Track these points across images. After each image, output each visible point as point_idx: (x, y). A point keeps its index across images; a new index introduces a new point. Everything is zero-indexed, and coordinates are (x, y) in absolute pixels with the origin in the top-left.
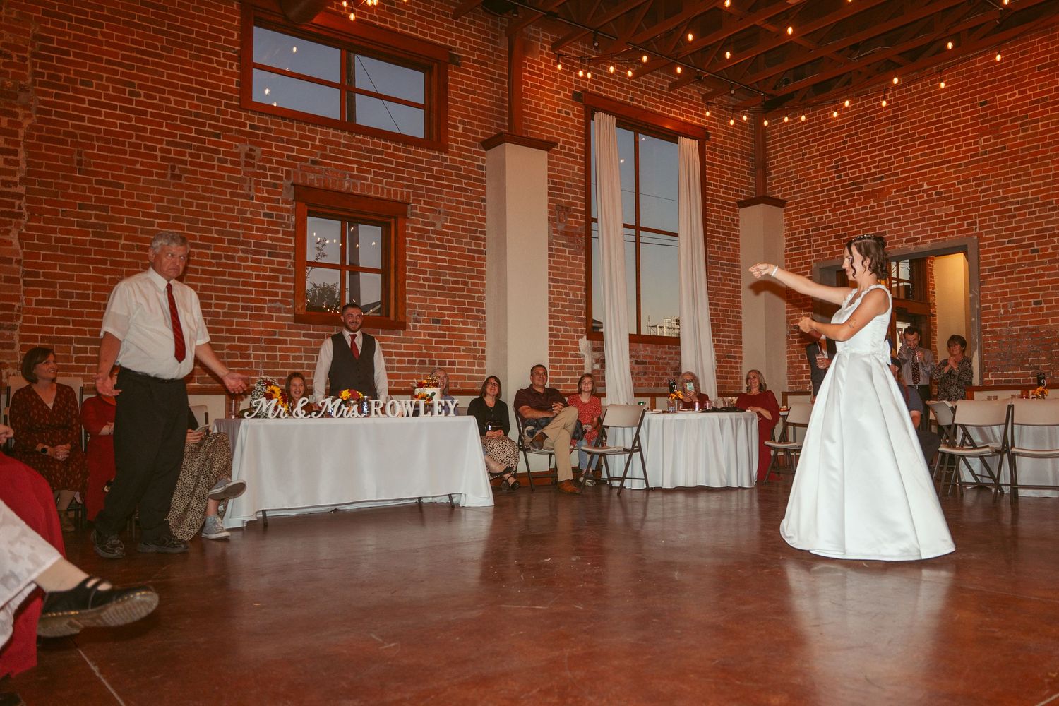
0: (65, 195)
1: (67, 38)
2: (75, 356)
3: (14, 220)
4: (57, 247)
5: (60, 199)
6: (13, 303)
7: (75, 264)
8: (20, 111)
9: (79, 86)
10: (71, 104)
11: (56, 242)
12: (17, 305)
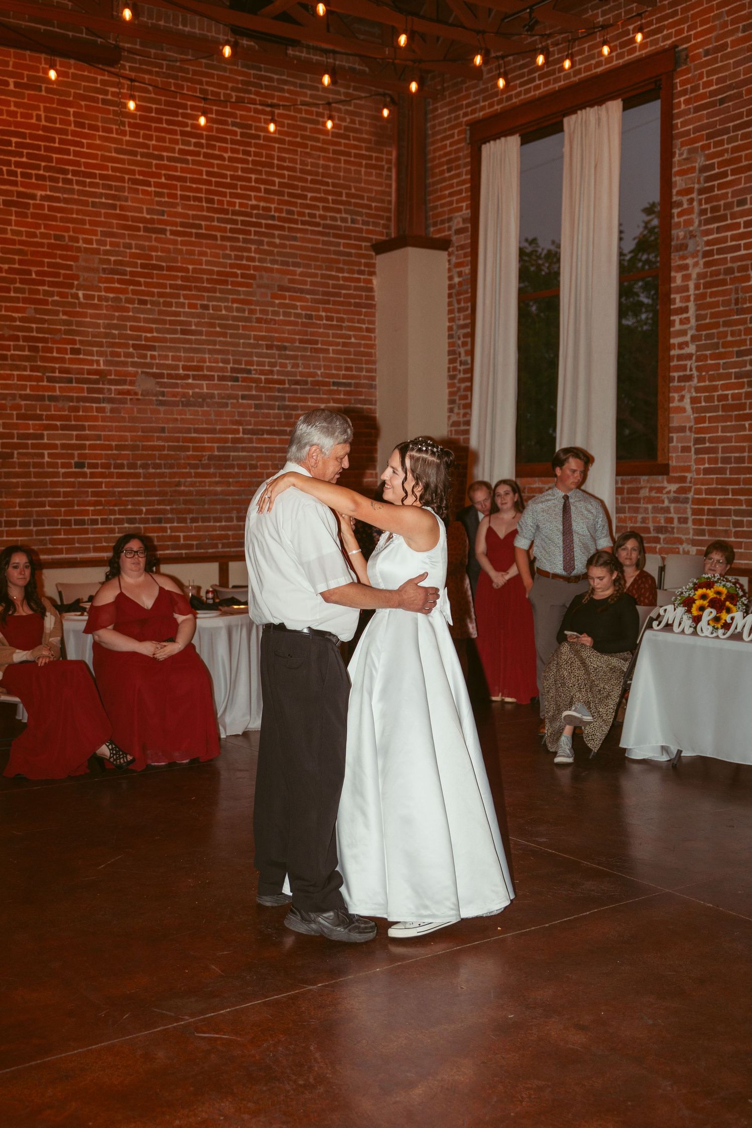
0: (725, 345)
1: (726, 156)
2: (734, 530)
3: (687, 384)
4: (718, 406)
5: (722, 350)
6: (686, 474)
7: (733, 423)
8: (690, 261)
9: (736, 209)
10: (729, 234)
11: (719, 401)
12: (689, 475)
